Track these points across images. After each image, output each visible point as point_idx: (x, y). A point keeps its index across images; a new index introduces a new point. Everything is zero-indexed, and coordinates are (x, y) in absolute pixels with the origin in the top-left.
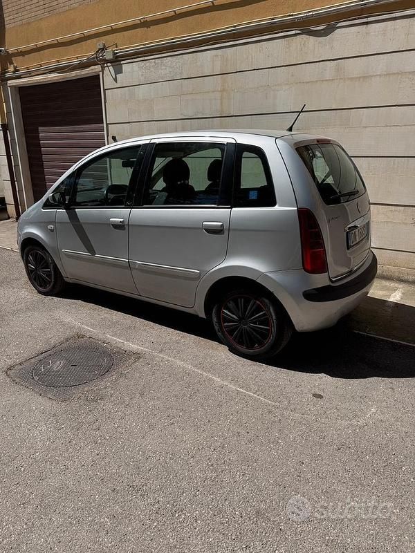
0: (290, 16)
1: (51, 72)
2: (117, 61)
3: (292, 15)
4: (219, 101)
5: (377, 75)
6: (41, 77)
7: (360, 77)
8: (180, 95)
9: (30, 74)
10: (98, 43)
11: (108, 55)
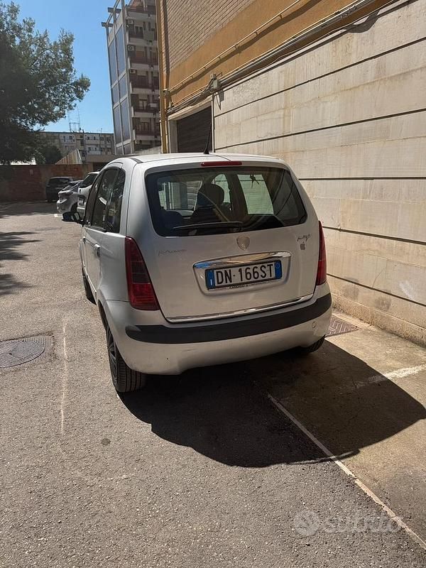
0: (336, 14)
1: (187, 106)
2: (220, 89)
3: (339, 12)
4: (282, 120)
5: (418, 69)
6: (183, 110)
7: (401, 74)
8: (257, 117)
9: (179, 109)
10: (211, 75)
11: (215, 85)
